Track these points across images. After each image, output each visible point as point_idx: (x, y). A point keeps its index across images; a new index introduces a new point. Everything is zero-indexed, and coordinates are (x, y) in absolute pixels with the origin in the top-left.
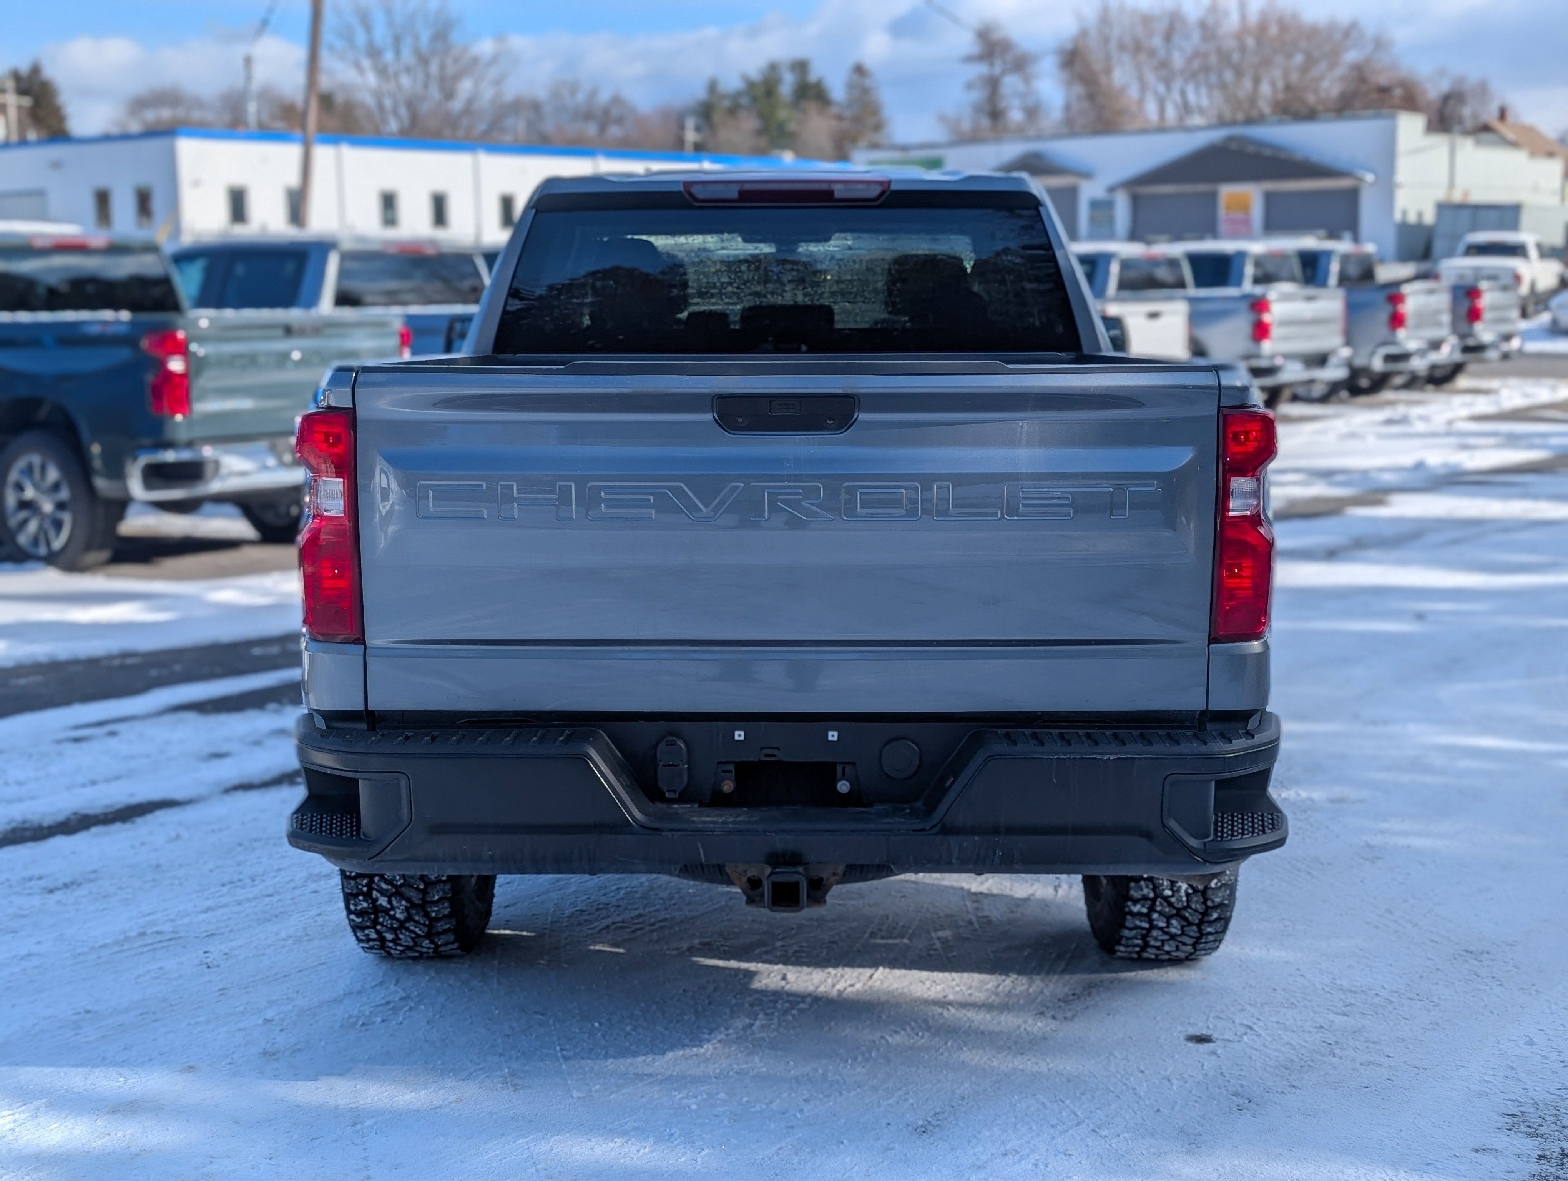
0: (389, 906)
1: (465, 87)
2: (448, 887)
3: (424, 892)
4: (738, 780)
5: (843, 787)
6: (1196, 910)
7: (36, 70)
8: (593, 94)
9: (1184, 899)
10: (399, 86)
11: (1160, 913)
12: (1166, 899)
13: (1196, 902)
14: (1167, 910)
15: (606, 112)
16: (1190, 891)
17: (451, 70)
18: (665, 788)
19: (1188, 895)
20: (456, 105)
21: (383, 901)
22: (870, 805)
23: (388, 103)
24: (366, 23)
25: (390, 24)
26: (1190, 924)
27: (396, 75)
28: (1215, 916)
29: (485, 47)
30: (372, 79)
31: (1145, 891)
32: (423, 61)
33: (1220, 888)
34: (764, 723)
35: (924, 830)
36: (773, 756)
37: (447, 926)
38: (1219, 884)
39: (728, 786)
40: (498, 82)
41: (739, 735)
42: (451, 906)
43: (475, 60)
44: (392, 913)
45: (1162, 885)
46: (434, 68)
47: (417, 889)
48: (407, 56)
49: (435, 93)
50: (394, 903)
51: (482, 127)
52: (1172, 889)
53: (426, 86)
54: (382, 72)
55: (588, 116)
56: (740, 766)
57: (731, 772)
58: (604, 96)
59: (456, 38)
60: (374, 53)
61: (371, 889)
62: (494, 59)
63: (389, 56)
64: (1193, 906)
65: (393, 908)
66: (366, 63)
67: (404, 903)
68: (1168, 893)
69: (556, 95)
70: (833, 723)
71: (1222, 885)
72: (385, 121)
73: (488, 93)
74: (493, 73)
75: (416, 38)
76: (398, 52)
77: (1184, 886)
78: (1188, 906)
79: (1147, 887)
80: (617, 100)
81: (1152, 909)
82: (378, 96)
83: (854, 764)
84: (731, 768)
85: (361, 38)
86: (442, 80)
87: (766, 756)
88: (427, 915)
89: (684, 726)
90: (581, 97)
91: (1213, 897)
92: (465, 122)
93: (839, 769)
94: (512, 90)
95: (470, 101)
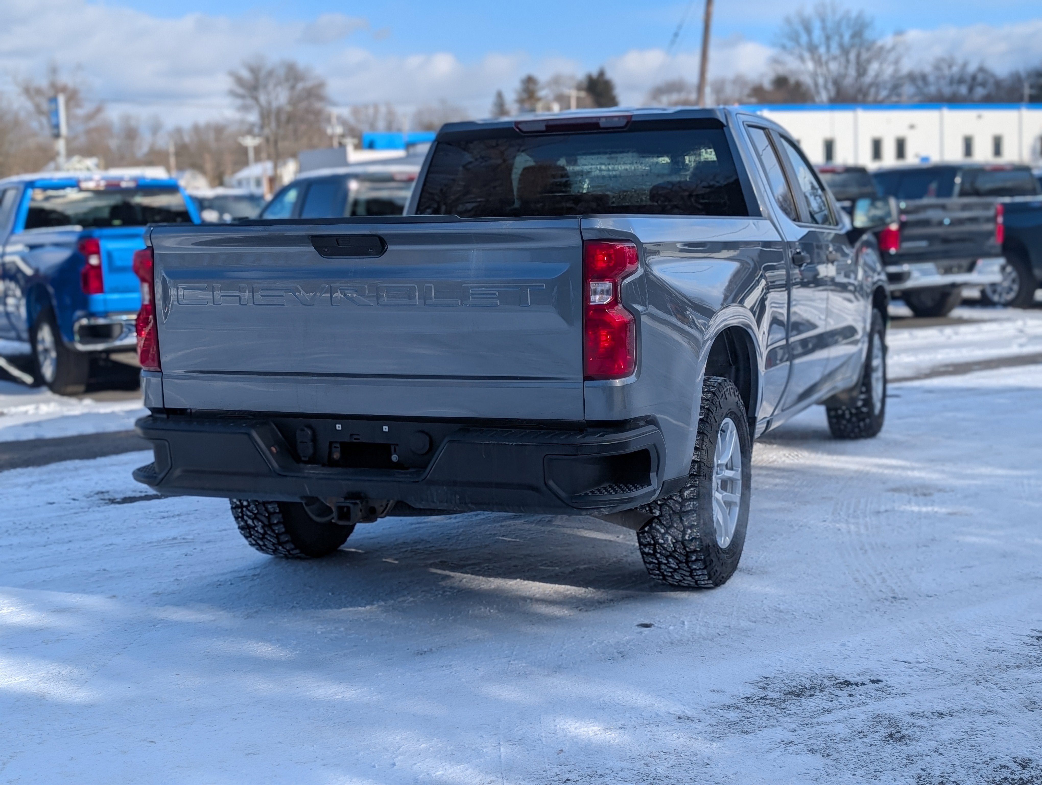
0: (253, 525)
1: (874, 67)
2: (280, 516)
3: (269, 518)
4: (342, 452)
5: (394, 458)
6: (681, 553)
7: (602, 74)
8: (965, 65)
9: (672, 546)
10: (828, 70)
11: (659, 553)
12: (661, 545)
13: (679, 548)
14: (664, 552)
15: (974, 78)
16: (674, 541)
17: (865, 56)
18: (301, 455)
19: (673, 543)
20: (868, 79)
21: (250, 522)
22: (407, 468)
23: (821, 81)
24: (808, 30)
25: (824, 28)
26: (681, 562)
27: (827, 63)
28: (694, 558)
29: (888, 41)
30: (810, 66)
31: (648, 540)
32: (845, 51)
33: (692, 540)
34: (351, 421)
35: (418, 482)
36: (358, 439)
37: (286, 539)
38: (691, 538)
39: (336, 455)
40: (897, 62)
41: (339, 427)
42: (285, 527)
43: (882, 48)
44: (256, 529)
45: (657, 536)
46: (852, 56)
47: (265, 516)
48: (835, 50)
49: (852, 72)
50: (256, 523)
51: (884, 93)
52: (663, 539)
53: (846, 68)
54: (818, 62)
55: (961, 81)
56: (342, 444)
57: (338, 447)
58: (972, 68)
59: (868, 35)
60: (812, 49)
61: (243, 515)
62: (893, 48)
63: (822, 50)
64: (678, 550)
65: (256, 526)
66: (807, 55)
67: (260, 523)
68: (662, 541)
69: (937, 68)
70: (386, 422)
71: (693, 539)
72: (818, 93)
73: (889, 71)
74: (892, 57)
75: (841, 36)
76: (828, 48)
77: (670, 538)
78: (675, 551)
79: (649, 537)
80: (981, 69)
81: (655, 550)
82: (814, 75)
83: (397, 445)
84: (338, 445)
85: (804, 39)
86: (858, 63)
87: (355, 439)
88: (273, 531)
89: (312, 421)
90: (955, 69)
91: (689, 545)
92: (873, 90)
93: (392, 447)
94: (907, 66)
95: (877, 76)
